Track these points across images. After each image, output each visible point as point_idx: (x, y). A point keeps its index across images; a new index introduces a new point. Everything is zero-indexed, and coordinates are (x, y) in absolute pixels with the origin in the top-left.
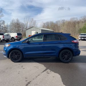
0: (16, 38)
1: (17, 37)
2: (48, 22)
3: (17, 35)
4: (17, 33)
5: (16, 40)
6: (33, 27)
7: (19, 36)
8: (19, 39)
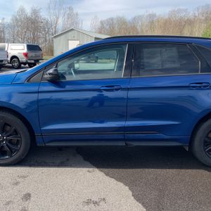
0: (23, 59)
1: (26, 55)
2: (112, 19)
3: (25, 51)
4: (25, 45)
5: (25, 64)
6: (72, 30)
7: (32, 54)
8: (33, 62)
